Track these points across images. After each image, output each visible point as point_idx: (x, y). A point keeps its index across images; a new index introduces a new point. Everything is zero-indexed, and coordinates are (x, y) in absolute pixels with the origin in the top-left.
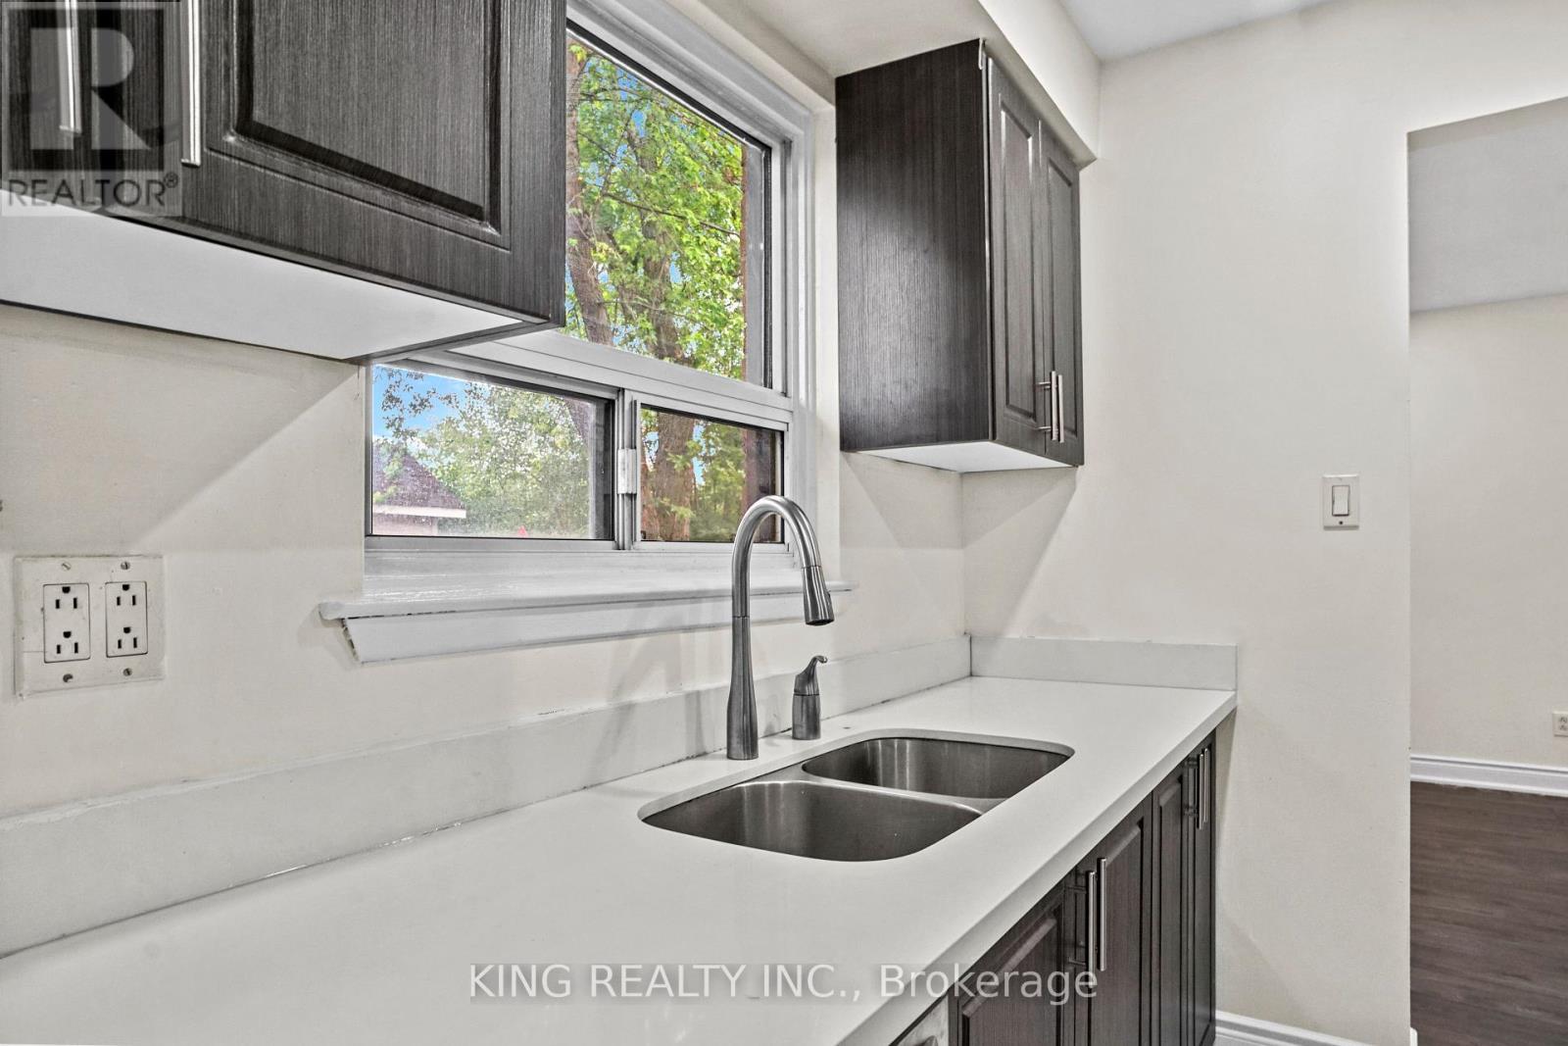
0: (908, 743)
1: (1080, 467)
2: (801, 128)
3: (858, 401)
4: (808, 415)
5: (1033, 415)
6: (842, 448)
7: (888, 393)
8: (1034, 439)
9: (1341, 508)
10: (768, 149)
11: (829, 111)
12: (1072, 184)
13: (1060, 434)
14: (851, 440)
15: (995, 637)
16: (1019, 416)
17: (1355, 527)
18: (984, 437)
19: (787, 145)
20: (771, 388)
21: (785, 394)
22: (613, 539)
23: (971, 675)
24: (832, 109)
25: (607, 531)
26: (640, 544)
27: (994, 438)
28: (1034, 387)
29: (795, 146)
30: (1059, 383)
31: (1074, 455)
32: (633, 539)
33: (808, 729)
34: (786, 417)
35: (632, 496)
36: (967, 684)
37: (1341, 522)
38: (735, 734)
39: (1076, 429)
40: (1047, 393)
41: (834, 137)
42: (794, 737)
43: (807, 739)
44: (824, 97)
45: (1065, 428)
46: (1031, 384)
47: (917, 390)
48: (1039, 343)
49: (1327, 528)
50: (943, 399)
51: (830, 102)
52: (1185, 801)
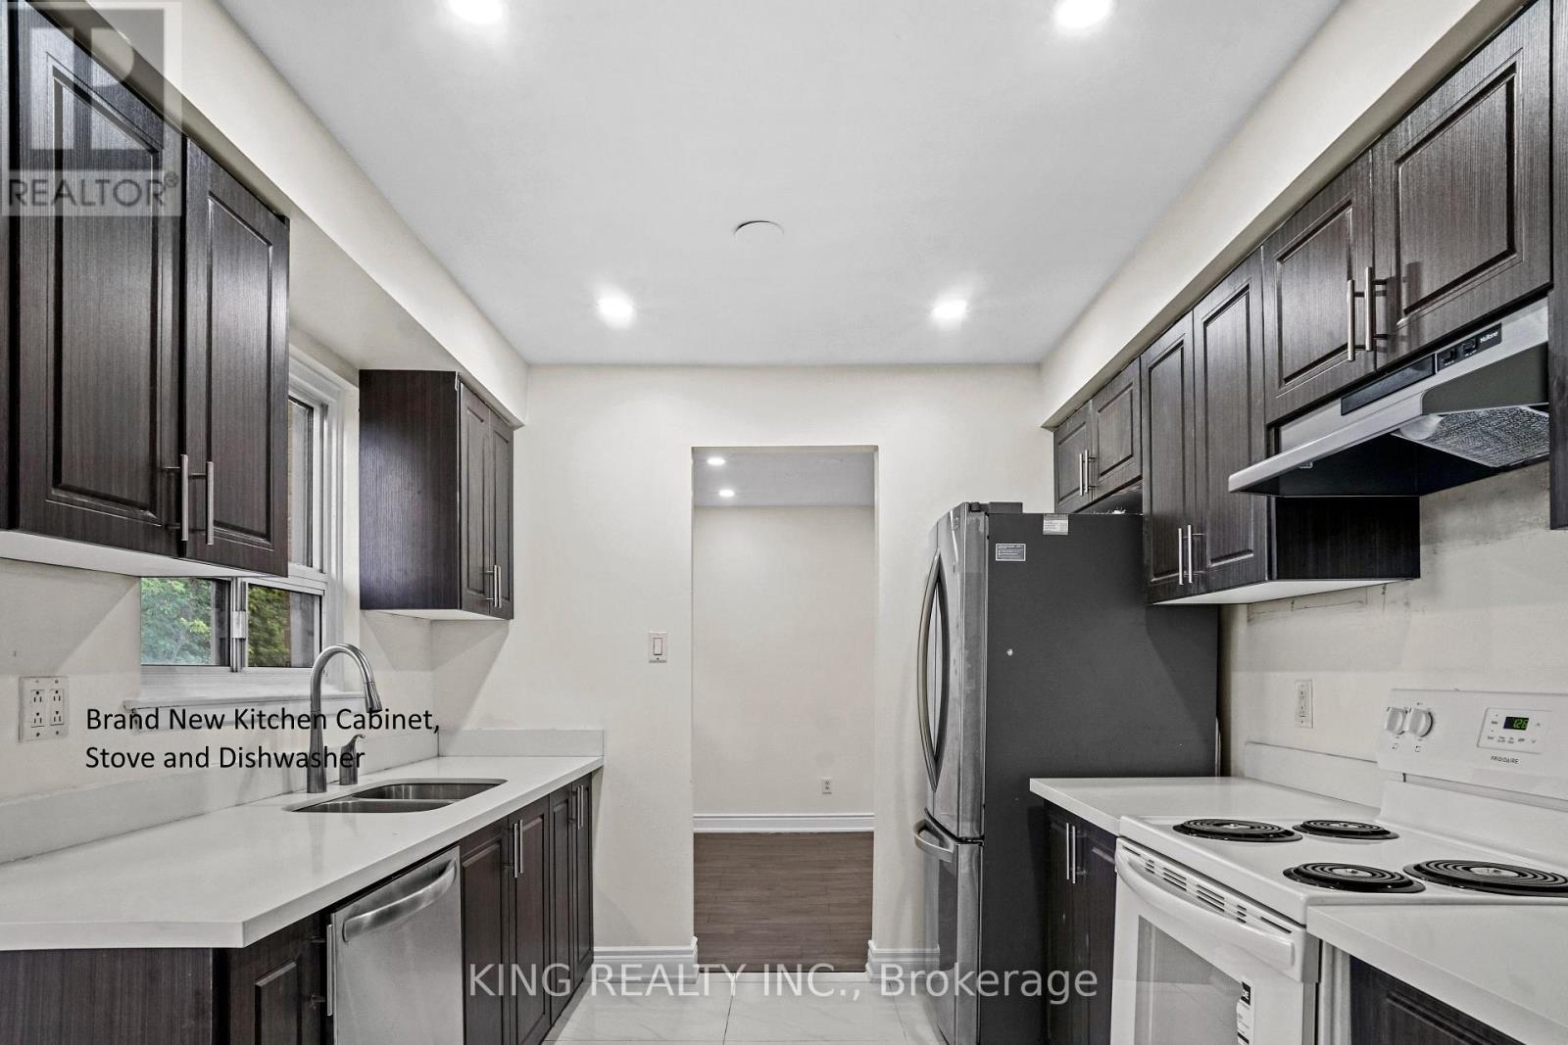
0: (411, 787)
1: (511, 621)
2: (334, 397)
3: (373, 578)
4: (338, 585)
5: (483, 592)
6: (362, 607)
7: (394, 576)
8: (484, 605)
9: (658, 651)
10: (311, 409)
11: (354, 392)
12: (508, 442)
13: (498, 601)
14: (368, 602)
15: (454, 731)
16: (474, 593)
17: (664, 661)
18: (456, 608)
19: (324, 408)
20: (312, 566)
21: (321, 571)
22: (229, 665)
23: (439, 756)
24: (358, 390)
25: (224, 660)
26: (247, 669)
27: (461, 608)
28: (484, 574)
29: (329, 408)
30: (499, 572)
31: (507, 613)
32: (242, 665)
33: (350, 779)
34: (322, 586)
35: (242, 640)
36: (436, 760)
37: (658, 658)
38: (313, 778)
39: (509, 597)
40: (491, 577)
41: (358, 408)
42: (341, 784)
43: (350, 784)
44: (350, 382)
45: (502, 597)
46: (481, 572)
47: (412, 577)
48: (487, 549)
49: (651, 662)
50: (430, 583)
51: (354, 384)
52: (570, 816)
